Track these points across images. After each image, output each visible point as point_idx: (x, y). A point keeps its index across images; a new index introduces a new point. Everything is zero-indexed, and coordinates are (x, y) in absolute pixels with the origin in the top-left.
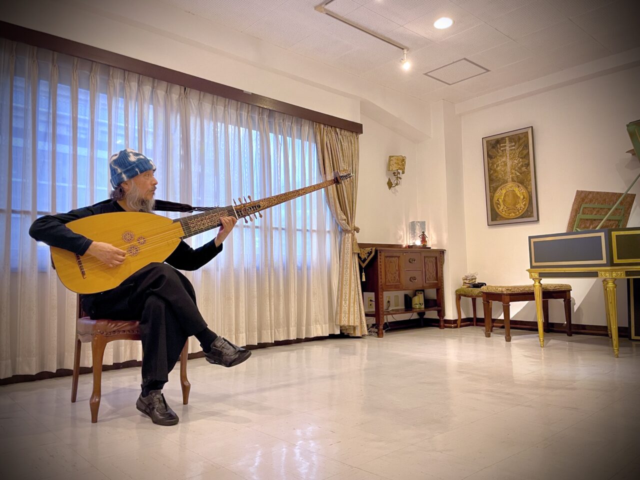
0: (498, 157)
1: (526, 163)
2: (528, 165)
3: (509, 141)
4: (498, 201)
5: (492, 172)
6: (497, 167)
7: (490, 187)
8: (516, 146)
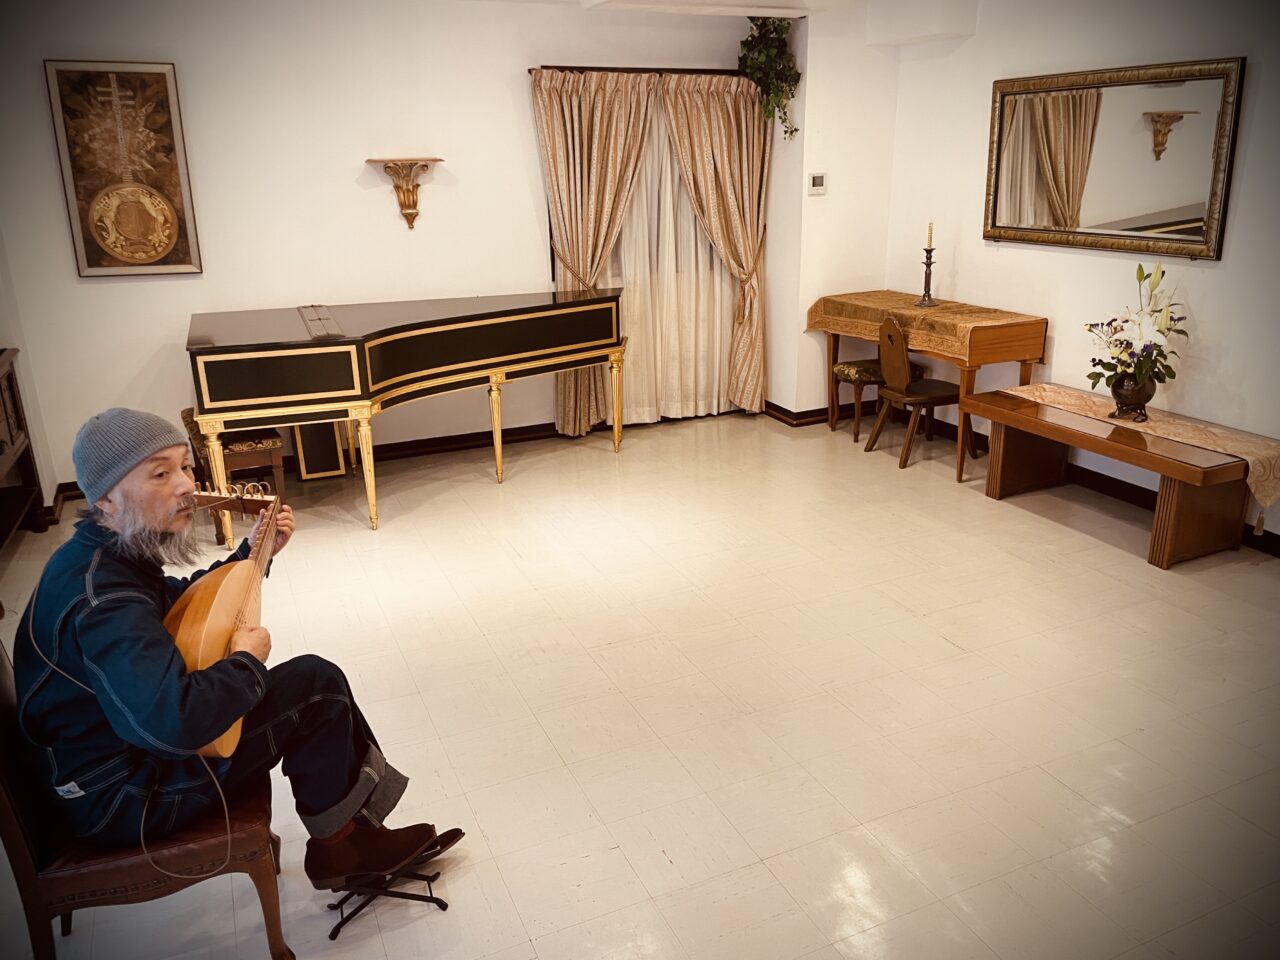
0: (91, 117)
1: (166, 144)
2: (170, 150)
3: (119, 84)
4: (101, 220)
5: (78, 150)
6: (91, 140)
7: (76, 186)
8: (137, 99)
